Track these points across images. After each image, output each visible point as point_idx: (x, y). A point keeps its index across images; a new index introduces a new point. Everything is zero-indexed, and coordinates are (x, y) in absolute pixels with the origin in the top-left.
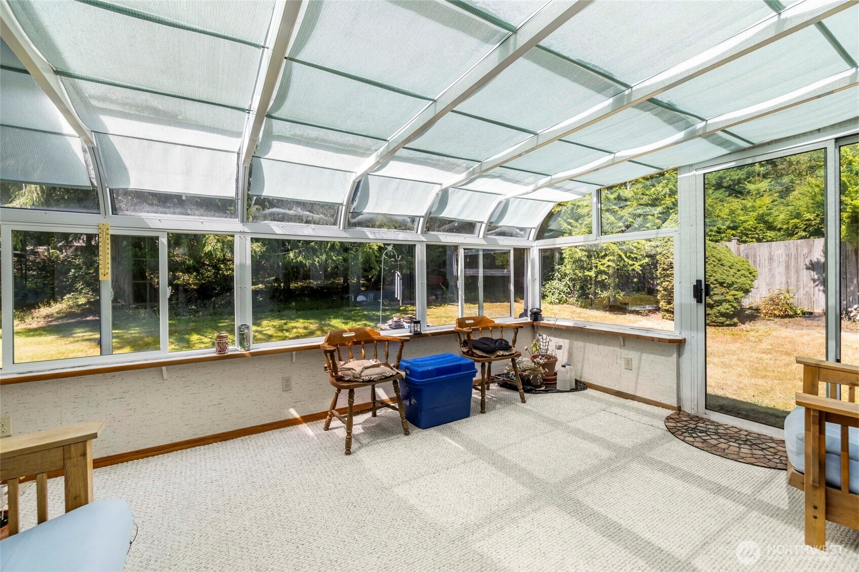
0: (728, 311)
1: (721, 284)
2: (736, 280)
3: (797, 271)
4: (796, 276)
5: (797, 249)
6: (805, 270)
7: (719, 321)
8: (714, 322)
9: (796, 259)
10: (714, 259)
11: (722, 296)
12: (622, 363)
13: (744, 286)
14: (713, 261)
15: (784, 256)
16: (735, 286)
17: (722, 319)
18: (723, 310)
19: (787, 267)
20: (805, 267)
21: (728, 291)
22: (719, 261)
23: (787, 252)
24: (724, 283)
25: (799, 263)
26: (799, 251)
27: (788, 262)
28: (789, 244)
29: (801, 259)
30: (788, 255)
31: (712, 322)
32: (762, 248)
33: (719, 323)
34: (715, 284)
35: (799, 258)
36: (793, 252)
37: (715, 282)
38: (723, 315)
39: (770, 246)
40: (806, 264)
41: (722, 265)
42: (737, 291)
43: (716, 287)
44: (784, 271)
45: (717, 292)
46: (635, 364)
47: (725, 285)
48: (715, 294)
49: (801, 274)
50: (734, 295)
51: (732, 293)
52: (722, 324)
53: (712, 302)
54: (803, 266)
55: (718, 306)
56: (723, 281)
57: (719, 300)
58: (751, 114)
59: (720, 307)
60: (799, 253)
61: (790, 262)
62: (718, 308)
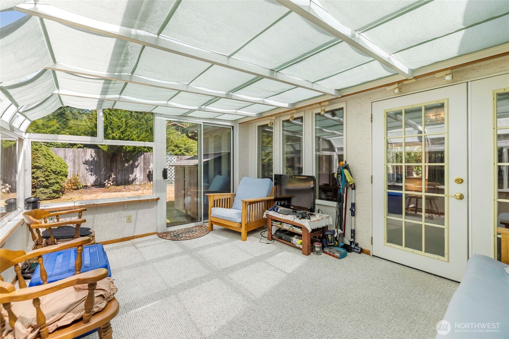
0: (58, 189)
1: (54, 172)
2: (62, 170)
3: (79, 165)
4: (78, 167)
5: (79, 154)
6: (83, 164)
7: (52, 196)
8: (49, 197)
9: (79, 158)
10: (49, 156)
11: (55, 180)
12: (125, 220)
13: (66, 173)
14: (49, 158)
15: (72, 157)
16: (61, 173)
17: (54, 194)
18: (55, 189)
19: (74, 163)
20: (83, 163)
21: (58, 176)
22: (52, 157)
23: (74, 155)
24: (56, 172)
25: (80, 161)
26: (80, 154)
27: (74, 160)
28: (75, 150)
29: (80, 159)
30: (74, 156)
31: (47, 197)
32: (60, 151)
33: (52, 197)
34: (50, 173)
35: (80, 158)
36: (77, 154)
37: (51, 171)
38: (54, 191)
39: (65, 150)
40: (83, 161)
41: (53, 160)
42: (62, 176)
43: (51, 175)
44: (72, 164)
45: (51, 178)
46: (133, 218)
47: (56, 173)
48: (50, 179)
49: (81, 166)
50: (61, 179)
51: (60, 178)
52: (54, 198)
53: (48, 185)
54: (81, 162)
55: (51, 186)
56: (55, 170)
57: (53, 183)
58: (217, 111)
59: (53, 187)
60: (80, 155)
61: (75, 160)
62: (52, 188)
